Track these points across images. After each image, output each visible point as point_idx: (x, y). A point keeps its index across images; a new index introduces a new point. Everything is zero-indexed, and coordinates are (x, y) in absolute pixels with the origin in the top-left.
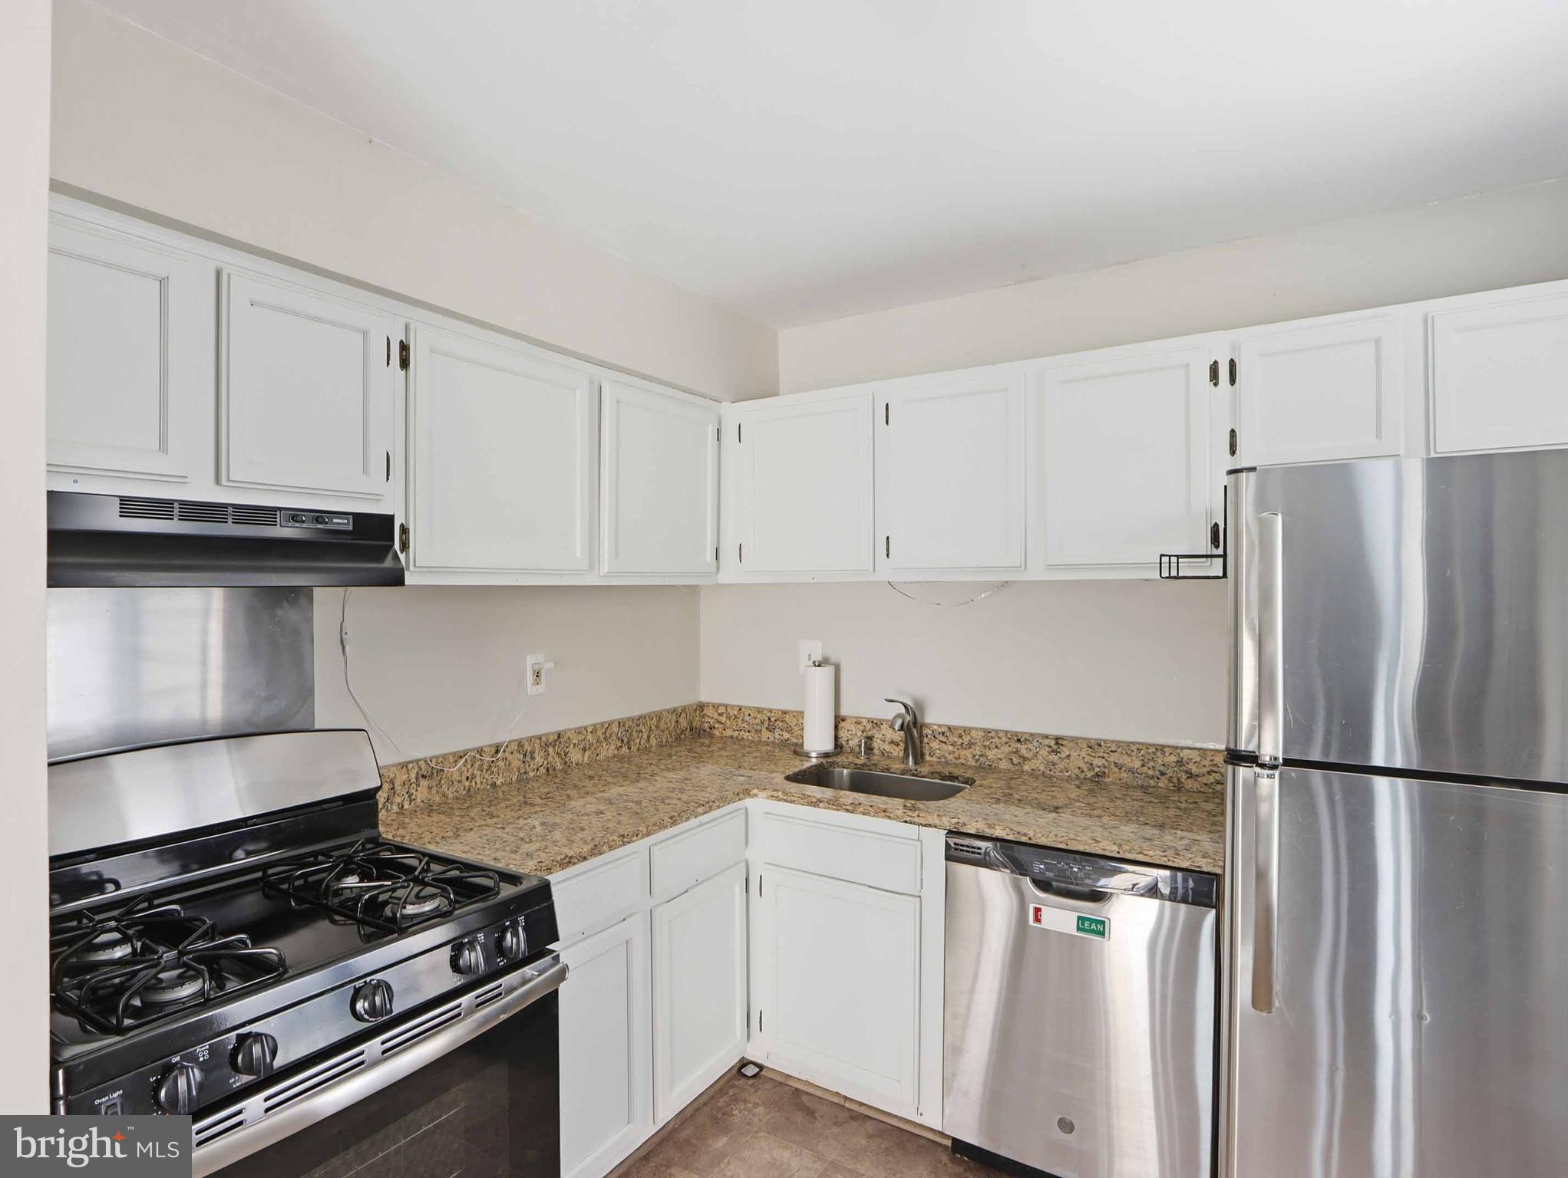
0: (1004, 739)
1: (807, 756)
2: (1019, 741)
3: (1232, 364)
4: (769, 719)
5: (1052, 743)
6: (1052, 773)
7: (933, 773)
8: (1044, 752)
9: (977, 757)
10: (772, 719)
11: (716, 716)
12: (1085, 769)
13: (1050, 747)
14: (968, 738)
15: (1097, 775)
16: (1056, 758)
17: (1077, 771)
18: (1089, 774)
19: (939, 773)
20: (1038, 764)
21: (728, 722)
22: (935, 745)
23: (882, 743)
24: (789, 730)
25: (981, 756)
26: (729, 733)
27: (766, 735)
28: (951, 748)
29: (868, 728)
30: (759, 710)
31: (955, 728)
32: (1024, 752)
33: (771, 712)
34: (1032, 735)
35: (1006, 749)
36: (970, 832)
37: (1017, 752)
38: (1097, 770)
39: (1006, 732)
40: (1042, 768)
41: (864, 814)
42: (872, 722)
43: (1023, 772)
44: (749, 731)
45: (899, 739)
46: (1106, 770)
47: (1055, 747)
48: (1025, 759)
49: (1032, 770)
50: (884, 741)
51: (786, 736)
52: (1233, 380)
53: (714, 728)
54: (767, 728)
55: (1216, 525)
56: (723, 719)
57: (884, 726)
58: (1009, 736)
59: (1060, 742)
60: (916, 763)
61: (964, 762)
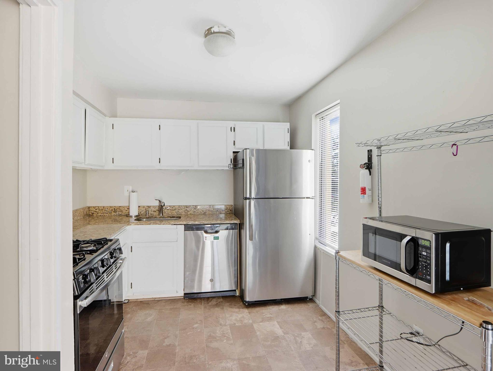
0: (183, 207)
1: (131, 217)
2: (187, 207)
3: (234, 128)
4: (115, 209)
5: (194, 207)
6: (194, 214)
7: (168, 217)
8: (193, 209)
9: (177, 212)
10: (116, 209)
11: (94, 210)
12: (202, 212)
13: (194, 208)
14: (174, 208)
15: (204, 213)
16: (195, 210)
17: (200, 213)
18: (203, 213)
19: (170, 217)
20: (191, 212)
21: (99, 211)
22: (166, 211)
23: (151, 212)
24: (122, 211)
25: (178, 212)
26: (99, 214)
27: (113, 214)
28: (170, 211)
29: (147, 208)
30: (111, 207)
31: (171, 206)
32: (188, 210)
33: (115, 207)
34: (190, 206)
35: (184, 209)
36: (190, 224)
37: (186, 210)
38: (204, 212)
39: (184, 206)
40: (192, 213)
41: (163, 224)
42: (148, 207)
43: (188, 214)
44: (107, 213)
45: (156, 210)
46: (206, 212)
47: (195, 208)
48: (188, 211)
49: (190, 214)
50: (151, 211)
51: (120, 213)
52: (234, 131)
53: (94, 214)
54: (114, 212)
55: (231, 159)
56: (97, 211)
57: (152, 207)
58: (185, 206)
59: (196, 207)
60: (162, 215)
61: (173, 214)
